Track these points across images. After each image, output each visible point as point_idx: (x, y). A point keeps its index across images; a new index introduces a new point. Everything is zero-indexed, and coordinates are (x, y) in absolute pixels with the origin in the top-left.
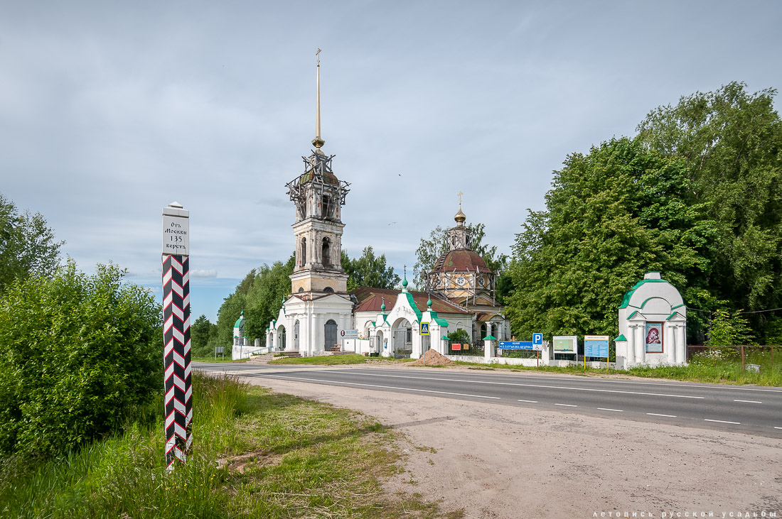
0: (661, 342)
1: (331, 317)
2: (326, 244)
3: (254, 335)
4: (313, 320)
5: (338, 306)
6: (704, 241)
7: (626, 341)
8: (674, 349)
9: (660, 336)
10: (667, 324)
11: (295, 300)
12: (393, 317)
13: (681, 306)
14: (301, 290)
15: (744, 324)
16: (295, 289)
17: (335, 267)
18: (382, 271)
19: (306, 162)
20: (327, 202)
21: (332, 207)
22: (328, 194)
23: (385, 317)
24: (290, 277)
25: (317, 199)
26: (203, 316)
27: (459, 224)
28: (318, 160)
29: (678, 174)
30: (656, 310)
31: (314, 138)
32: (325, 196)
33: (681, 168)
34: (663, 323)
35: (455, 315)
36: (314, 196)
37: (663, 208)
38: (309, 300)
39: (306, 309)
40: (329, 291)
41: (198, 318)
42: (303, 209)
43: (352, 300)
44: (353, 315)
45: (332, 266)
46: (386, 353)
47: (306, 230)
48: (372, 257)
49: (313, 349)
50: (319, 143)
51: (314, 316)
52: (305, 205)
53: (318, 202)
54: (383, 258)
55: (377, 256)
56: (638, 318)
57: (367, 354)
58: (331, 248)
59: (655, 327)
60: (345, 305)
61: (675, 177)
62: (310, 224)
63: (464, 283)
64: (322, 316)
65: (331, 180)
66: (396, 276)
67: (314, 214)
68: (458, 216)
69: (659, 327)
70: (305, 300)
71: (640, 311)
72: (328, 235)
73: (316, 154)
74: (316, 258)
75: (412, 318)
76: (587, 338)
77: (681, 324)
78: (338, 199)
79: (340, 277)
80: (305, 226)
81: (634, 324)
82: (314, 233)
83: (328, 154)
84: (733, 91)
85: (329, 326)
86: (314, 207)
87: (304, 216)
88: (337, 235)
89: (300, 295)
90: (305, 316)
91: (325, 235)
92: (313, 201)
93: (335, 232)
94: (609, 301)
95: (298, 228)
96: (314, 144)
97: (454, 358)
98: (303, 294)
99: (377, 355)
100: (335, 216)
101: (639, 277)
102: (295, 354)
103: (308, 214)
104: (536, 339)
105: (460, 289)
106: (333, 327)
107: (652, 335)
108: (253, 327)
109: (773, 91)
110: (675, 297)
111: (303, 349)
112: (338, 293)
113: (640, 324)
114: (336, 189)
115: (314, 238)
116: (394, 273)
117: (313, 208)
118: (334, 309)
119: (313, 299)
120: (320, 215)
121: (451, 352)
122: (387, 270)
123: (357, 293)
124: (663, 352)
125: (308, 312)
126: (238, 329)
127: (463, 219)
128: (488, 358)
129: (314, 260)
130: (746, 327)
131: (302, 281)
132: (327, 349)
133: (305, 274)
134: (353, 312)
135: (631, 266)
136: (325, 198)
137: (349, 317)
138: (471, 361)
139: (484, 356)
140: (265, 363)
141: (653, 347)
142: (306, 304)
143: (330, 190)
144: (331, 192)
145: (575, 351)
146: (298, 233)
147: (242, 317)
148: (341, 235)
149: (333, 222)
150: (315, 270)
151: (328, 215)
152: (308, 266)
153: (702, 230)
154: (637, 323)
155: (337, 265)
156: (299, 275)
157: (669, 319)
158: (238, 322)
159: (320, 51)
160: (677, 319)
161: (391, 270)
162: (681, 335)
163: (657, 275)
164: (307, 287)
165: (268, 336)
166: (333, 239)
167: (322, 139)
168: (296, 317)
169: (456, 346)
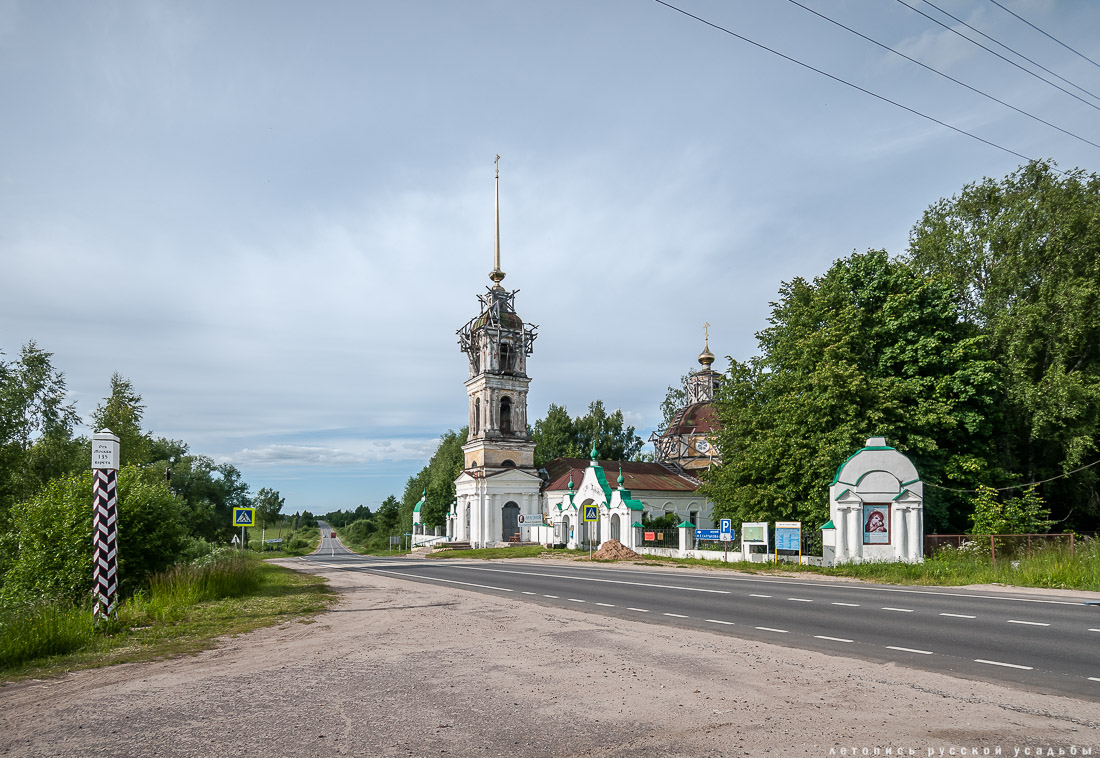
0: (887, 531)
1: (511, 499)
2: (506, 404)
3: (433, 521)
4: (487, 502)
5: (521, 485)
6: (971, 391)
7: (834, 528)
8: (904, 539)
9: (886, 522)
10: (895, 506)
11: (465, 477)
12: (580, 497)
13: (915, 481)
14: (474, 464)
15: (1040, 504)
16: (468, 464)
17: (518, 434)
18: (617, 433)
19: (482, 301)
20: (506, 352)
21: (513, 357)
22: (508, 341)
23: (572, 497)
24: (463, 448)
25: (492, 348)
26: (392, 497)
27: (705, 367)
28: (495, 297)
29: (940, 298)
30: (879, 488)
31: (492, 269)
32: (504, 345)
33: (945, 290)
34: (889, 505)
35: (682, 494)
36: (489, 346)
37: (909, 347)
38: (482, 477)
39: (477, 488)
40: (509, 465)
41: (386, 500)
42: (476, 363)
43: (540, 475)
44: (542, 496)
45: (513, 434)
46: (571, 546)
47: (479, 389)
48: (602, 414)
49: (487, 540)
50: (498, 276)
51: (487, 497)
52: (479, 357)
53: (494, 352)
54: (619, 415)
55: (609, 413)
56: (852, 498)
57: (549, 546)
58: (512, 411)
59: (878, 510)
60: (529, 482)
61: (936, 302)
62: (484, 381)
63: (707, 448)
64: (497, 498)
65: (512, 322)
66: (638, 439)
67: (489, 368)
68: (703, 356)
69: (884, 510)
70: (476, 478)
71: (855, 489)
72: (508, 394)
73: (492, 291)
74: (492, 424)
75: (599, 499)
76: (778, 524)
77: (916, 506)
78: (521, 346)
79: (524, 446)
80: (479, 383)
81: (845, 506)
82: (489, 392)
83: (509, 290)
84: (1037, 174)
85: (508, 510)
86: (488, 359)
87: (477, 370)
88: (520, 393)
89: (471, 471)
90: (476, 497)
91: (504, 393)
92: (488, 351)
93: (518, 389)
94: (816, 475)
95: (472, 386)
96: (492, 278)
97: (645, 551)
98: (475, 470)
99: (563, 546)
100: (517, 369)
101: (857, 444)
102: (465, 546)
103: (482, 369)
104: (724, 527)
105: (700, 457)
106: (514, 510)
107: (875, 520)
108: (432, 511)
109: (1080, 173)
110: (907, 470)
111: (474, 539)
112: (522, 467)
113: (852, 506)
114: (518, 333)
115: (489, 399)
116: (635, 434)
117: (487, 361)
118: (514, 488)
119: (487, 476)
120: (497, 368)
121: (645, 543)
122: (624, 430)
123: (550, 466)
124: (889, 543)
125: (479, 492)
126: (418, 514)
127: (710, 360)
128: (682, 552)
129: (489, 427)
130: (1040, 509)
131: (475, 453)
132: (505, 539)
133: (477, 444)
134: (542, 490)
135: (845, 431)
136: (504, 347)
137: (536, 497)
138: (664, 555)
139: (678, 548)
140: (423, 557)
141: (874, 536)
142: (477, 483)
143: (511, 335)
144: (512, 338)
145: (766, 542)
146: (471, 392)
147: (423, 499)
148: (526, 392)
149: (516, 376)
150: (489, 438)
151: (509, 368)
152: (482, 434)
153: (970, 376)
154: (849, 505)
155: (521, 432)
156: (472, 445)
157: (897, 500)
158: (419, 505)
159: (498, 157)
160: (910, 499)
161: (631, 431)
162: (914, 520)
163: (881, 441)
164: (480, 462)
165: (448, 522)
166: (515, 397)
167: (502, 270)
168: (468, 499)
169: (650, 536)
